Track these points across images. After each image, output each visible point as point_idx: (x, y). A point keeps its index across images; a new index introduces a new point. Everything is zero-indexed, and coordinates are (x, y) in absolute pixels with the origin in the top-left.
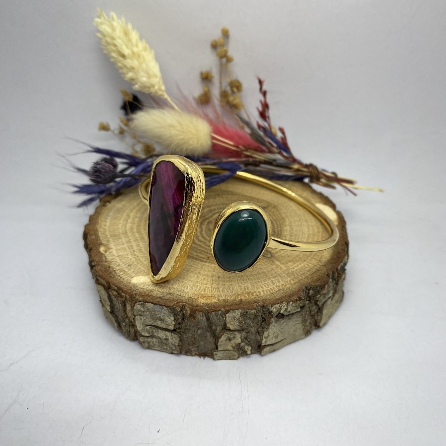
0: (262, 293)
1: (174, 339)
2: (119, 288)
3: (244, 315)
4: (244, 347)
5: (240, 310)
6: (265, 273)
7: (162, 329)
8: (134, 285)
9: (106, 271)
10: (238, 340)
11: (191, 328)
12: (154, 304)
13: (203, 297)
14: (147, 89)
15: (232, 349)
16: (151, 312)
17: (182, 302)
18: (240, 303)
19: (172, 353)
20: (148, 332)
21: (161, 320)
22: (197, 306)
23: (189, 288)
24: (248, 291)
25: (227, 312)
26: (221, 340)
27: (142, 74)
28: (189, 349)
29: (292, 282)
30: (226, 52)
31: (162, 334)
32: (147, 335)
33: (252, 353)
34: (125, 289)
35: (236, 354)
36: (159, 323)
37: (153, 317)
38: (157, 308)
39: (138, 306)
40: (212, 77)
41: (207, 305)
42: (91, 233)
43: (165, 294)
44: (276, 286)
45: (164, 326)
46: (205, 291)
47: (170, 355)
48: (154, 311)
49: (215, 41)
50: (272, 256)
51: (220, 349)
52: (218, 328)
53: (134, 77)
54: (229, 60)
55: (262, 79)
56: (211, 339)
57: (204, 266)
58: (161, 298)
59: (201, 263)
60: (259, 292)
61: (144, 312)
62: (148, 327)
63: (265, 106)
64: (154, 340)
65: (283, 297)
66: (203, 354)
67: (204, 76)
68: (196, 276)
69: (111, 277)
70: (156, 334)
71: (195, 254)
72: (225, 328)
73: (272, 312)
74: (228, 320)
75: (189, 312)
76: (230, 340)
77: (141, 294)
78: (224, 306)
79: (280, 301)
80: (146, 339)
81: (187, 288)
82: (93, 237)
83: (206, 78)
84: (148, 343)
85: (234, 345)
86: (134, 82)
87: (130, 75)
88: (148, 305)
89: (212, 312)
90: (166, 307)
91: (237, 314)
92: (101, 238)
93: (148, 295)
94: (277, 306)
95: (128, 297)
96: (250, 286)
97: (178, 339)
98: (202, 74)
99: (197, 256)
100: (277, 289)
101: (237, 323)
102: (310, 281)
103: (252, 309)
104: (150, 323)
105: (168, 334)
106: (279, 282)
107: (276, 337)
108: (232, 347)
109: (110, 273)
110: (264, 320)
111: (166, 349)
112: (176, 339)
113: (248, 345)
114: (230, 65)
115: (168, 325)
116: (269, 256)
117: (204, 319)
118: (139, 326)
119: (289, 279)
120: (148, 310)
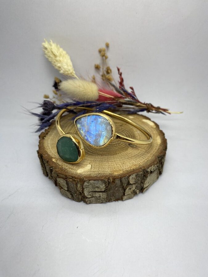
0: (141, 164)
1: (104, 195)
2: (73, 177)
3: (136, 176)
4: (136, 191)
5: (135, 174)
6: (137, 155)
7: (98, 192)
8: (80, 174)
9: (62, 170)
10: (134, 188)
11: (112, 188)
12: (94, 180)
13: (115, 171)
14: (66, 73)
15: (131, 193)
16: (92, 185)
17: (107, 176)
18: (134, 171)
19: (102, 203)
20: (90, 195)
21: (98, 187)
22: (115, 176)
23: (107, 169)
24: (134, 165)
25: (130, 176)
26: (127, 190)
27: (64, 64)
28: (111, 199)
29: (151, 156)
30: (105, 54)
31: (97, 195)
32: (90, 197)
33: (139, 193)
34: (76, 176)
35: (133, 195)
36: (97, 190)
37: (94, 187)
38: (96, 182)
39: (86, 184)
40: (100, 67)
41: (119, 175)
42: (44, 153)
43: (97, 175)
44: (146, 159)
45: (99, 190)
46: (115, 169)
47: (101, 204)
48: (94, 184)
49: (101, 49)
50: (136, 146)
51: (126, 194)
52: (125, 185)
53: (61, 66)
54: (106, 58)
55: (119, 68)
56: (122, 191)
57: (108, 158)
58: (96, 177)
59: (106, 156)
60: (139, 164)
61: (88, 186)
62: (90, 193)
63: (122, 80)
64: (93, 198)
65: (151, 164)
66: (117, 200)
67: (96, 66)
68: (107, 163)
69: (66, 172)
70: (94, 195)
71: (101, 153)
72: (129, 184)
73: (148, 171)
74: (130, 180)
75: (111, 180)
76: (130, 189)
77: (86, 177)
78: (128, 173)
79: (150, 165)
80: (89, 199)
81: (106, 169)
82: (46, 155)
83: (97, 68)
84: (90, 201)
85: (132, 191)
86: (60, 69)
87: (59, 65)
88: (91, 181)
89: (122, 178)
90: (101, 180)
91: (134, 176)
92: (51, 155)
93: (89, 177)
94: (150, 168)
95: (78, 180)
96: (134, 162)
97: (106, 195)
98: (95, 65)
99: (102, 153)
100: (146, 161)
101: (134, 180)
102: (158, 154)
103: (140, 172)
104: (92, 190)
105: (101, 193)
106: (146, 157)
107: (148, 183)
108: (131, 192)
109: (64, 171)
110: (144, 176)
111: (99, 202)
112: (105, 195)
113: (138, 190)
114: (107, 60)
115: (102, 189)
116: (135, 147)
117: (119, 182)
118: (86, 193)
119: (149, 155)
120: (91, 184)
